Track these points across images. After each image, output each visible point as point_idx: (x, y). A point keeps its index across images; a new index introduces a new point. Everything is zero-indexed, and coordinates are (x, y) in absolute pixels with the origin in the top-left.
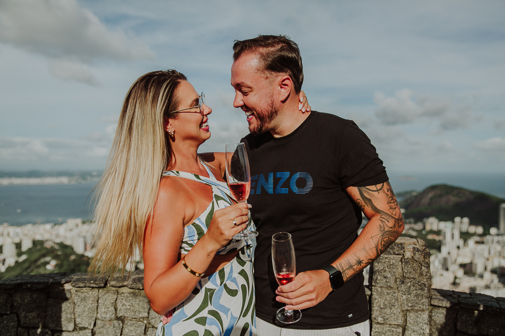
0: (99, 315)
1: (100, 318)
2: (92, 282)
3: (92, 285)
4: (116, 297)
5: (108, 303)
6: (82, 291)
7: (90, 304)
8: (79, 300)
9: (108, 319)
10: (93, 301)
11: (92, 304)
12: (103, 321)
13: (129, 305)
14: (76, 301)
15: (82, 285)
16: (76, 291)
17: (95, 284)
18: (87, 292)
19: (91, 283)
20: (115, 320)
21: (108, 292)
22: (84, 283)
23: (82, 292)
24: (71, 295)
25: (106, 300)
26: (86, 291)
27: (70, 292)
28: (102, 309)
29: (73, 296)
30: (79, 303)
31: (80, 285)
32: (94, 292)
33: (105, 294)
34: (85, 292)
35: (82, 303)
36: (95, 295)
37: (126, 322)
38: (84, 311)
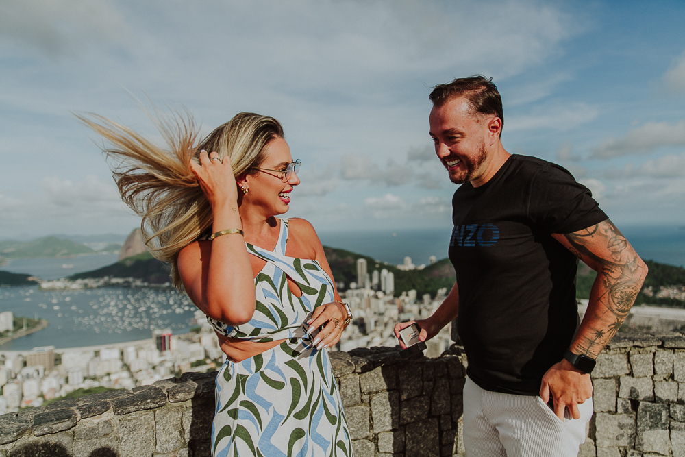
0: (158, 447)
1: (159, 451)
2: (149, 401)
3: (148, 406)
4: (180, 415)
5: (170, 426)
6: (129, 418)
7: (143, 433)
8: (126, 432)
9: (172, 449)
10: (146, 429)
11: (146, 432)
12: (164, 454)
13: (201, 423)
14: (121, 436)
15: (133, 409)
16: (120, 420)
17: (154, 403)
18: (137, 418)
19: (148, 403)
20: (181, 448)
21: (168, 411)
22: (137, 405)
23: (130, 420)
24: (112, 427)
25: (167, 422)
26: (134, 416)
27: (110, 423)
28: (162, 437)
29: (115, 429)
30: (125, 438)
31: (130, 410)
32: (148, 416)
33: (165, 414)
34: (134, 419)
35: (131, 436)
36: (150, 420)
37: (198, 448)
38: (135, 448)
